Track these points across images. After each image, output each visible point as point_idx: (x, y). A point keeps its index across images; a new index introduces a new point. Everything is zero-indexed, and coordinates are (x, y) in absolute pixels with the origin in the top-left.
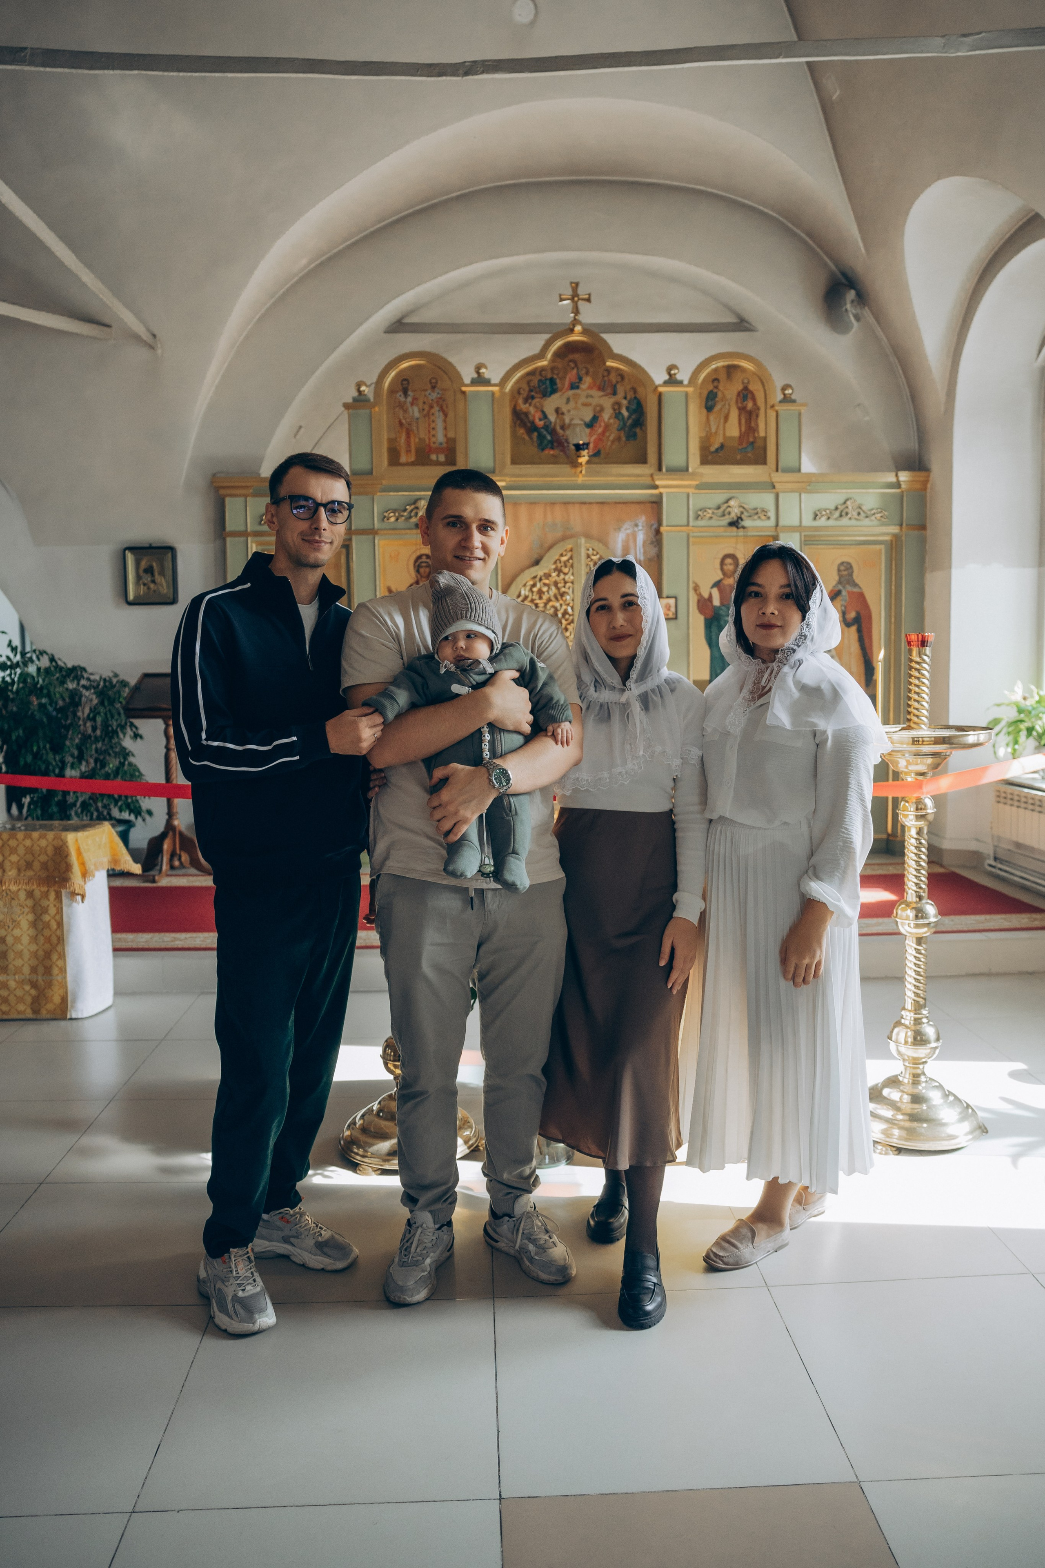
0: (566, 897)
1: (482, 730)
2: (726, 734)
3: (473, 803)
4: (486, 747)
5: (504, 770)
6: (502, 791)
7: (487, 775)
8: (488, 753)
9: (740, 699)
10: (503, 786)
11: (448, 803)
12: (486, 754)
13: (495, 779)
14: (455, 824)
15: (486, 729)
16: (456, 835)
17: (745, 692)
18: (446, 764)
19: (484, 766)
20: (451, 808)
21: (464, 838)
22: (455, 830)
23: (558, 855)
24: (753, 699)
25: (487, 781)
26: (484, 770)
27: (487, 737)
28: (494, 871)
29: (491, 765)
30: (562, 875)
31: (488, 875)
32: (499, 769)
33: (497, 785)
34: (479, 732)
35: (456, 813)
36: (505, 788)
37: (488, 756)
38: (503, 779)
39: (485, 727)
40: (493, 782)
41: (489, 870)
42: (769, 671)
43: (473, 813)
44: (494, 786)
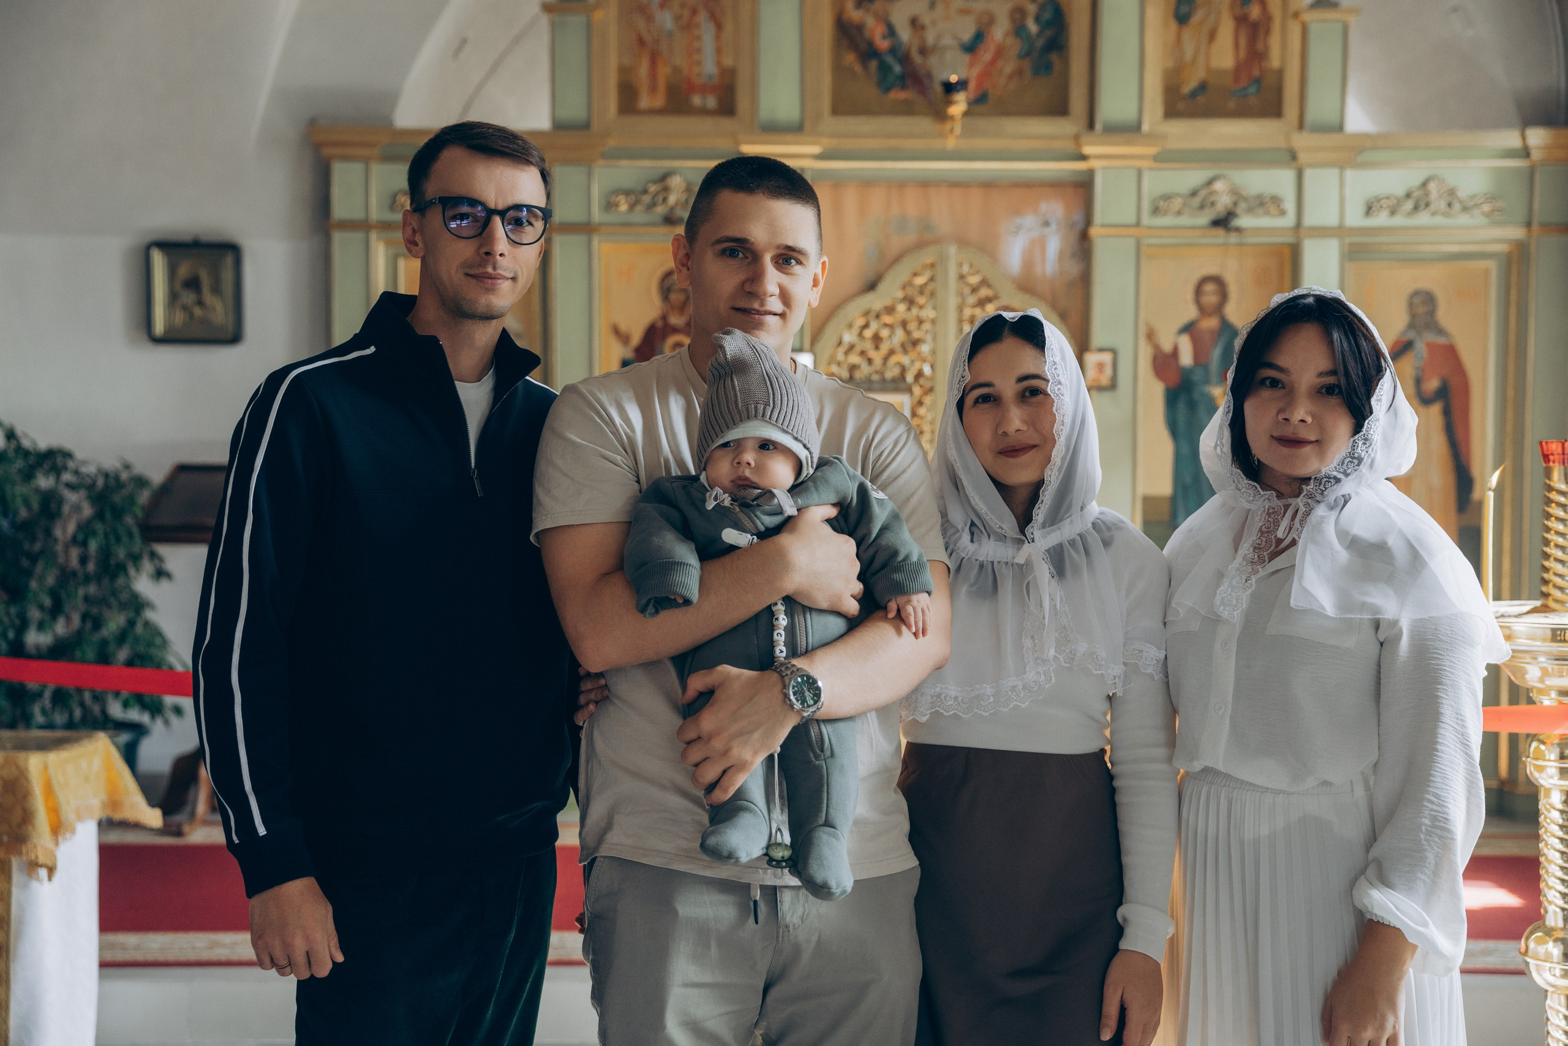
0: (920, 902)
1: (774, 609)
2: (1214, 621)
3: (756, 735)
4: (780, 638)
5: (809, 677)
6: (805, 714)
7: (779, 686)
8: (784, 649)
9: (1239, 559)
10: (809, 706)
11: (710, 737)
12: (781, 650)
13: (795, 694)
14: (724, 772)
15: (780, 608)
16: (726, 791)
17: (1246, 548)
18: (711, 665)
19: (775, 670)
20: (718, 744)
21: (740, 794)
22: (724, 781)
23: (906, 827)
24: (1261, 560)
25: (780, 697)
26: (775, 677)
27: (783, 621)
28: (790, 858)
29: (787, 668)
30: (914, 862)
31: (779, 862)
32: (802, 676)
33: (798, 706)
34: (769, 613)
35: (726, 753)
36: (811, 709)
37: (784, 655)
38: (807, 694)
39: (780, 602)
40: (790, 700)
41: (780, 854)
42: (1290, 513)
43: (756, 753)
44: (792, 706)
